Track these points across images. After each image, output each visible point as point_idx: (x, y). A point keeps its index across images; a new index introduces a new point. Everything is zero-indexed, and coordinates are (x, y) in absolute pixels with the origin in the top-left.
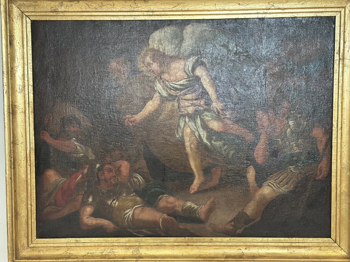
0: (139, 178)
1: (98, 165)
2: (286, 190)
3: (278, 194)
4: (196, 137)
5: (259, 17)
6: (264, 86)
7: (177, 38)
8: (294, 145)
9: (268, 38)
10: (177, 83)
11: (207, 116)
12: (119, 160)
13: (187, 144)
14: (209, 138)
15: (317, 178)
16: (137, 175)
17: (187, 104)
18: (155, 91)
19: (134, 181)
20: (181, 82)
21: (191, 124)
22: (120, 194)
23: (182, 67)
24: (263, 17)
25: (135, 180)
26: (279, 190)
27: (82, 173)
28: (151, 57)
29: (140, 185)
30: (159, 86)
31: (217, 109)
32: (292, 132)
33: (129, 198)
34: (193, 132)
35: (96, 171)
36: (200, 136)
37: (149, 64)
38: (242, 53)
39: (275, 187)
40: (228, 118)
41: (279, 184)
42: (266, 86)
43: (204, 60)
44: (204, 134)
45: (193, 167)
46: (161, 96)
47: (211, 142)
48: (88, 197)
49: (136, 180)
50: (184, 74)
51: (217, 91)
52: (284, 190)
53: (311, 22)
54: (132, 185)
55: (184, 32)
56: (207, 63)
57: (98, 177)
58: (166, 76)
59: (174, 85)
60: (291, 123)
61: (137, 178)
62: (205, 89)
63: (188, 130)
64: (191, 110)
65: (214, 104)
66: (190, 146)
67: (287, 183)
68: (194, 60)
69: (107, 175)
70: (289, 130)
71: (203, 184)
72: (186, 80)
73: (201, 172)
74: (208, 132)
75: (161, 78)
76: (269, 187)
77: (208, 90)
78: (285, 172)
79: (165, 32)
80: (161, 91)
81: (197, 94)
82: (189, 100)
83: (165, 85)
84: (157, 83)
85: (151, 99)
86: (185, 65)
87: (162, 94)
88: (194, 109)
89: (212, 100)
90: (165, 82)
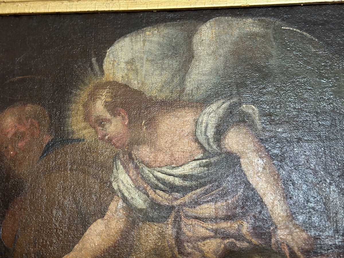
10: (173, 172)
17: (201, 230)
18: (114, 192)
20: (186, 170)
23: (188, 128)
28: (106, 102)
30: (124, 180)
37: (101, 122)
43: (248, 109)
46: (129, 207)
50: (195, 145)
51: (287, 196)
55: (196, 39)
56: (257, 119)
58: (143, 152)
59: (166, 177)
62: (253, 189)
65: (282, 235)
68: (221, 111)
72: (198, 162)
75: (131, 158)
77: (261, 192)
79: (144, 41)
80: (129, 192)
81: (230, 202)
82: (207, 218)
83: (143, 177)
84: (119, 171)
85: (102, 214)
86: (196, 122)
87: (131, 201)
88: (223, 246)
89: (275, 221)
90: (142, 168)
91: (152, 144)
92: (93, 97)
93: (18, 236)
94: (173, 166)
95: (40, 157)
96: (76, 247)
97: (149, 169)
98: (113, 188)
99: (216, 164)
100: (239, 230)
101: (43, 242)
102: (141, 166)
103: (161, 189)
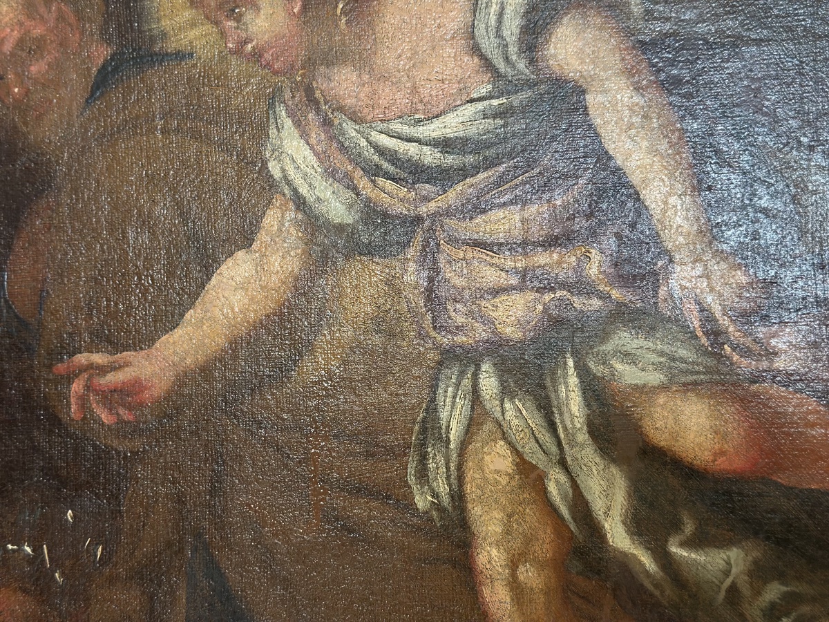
4: (552, 506)
10: (418, 132)
11: (634, 361)
13: (491, 557)
14: (649, 523)
17: (487, 273)
21: (520, 416)
23: (455, 19)
30: (293, 152)
31: (703, 310)
34: (528, 475)
36: (580, 503)
37: (232, 8)
44: (609, 493)
47: (662, 556)
50: (470, 63)
58: (342, 84)
63: (497, 461)
64: (515, 313)
72: (480, 106)
74: (638, 474)
80: (310, 185)
81: (558, 203)
82: (499, 245)
83: (342, 148)
84: (284, 133)
88: (539, 308)
89: (669, 246)
90: (340, 124)
91: (363, 62)
93: (48, 292)
94: (417, 116)
95: (87, 101)
96: (187, 316)
97: (357, 127)
98: (272, 176)
99: (524, 109)
100: (578, 269)
101: (108, 306)
102: (338, 119)
103: (388, 176)
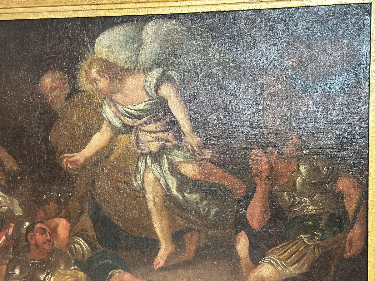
0: (83, 244)
1: (27, 224)
2: (297, 272)
3: (284, 278)
4: (162, 186)
5: (251, 8)
6: (262, 112)
7: (133, 42)
8: (308, 202)
9: (266, 39)
10: (134, 108)
11: (178, 156)
12: (56, 216)
13: (149, 196)
14: (181, 189)
15: (345, 255)
16: (80, 240)
17: (149, 137)
18: (104, 119)
19: (75, 248)
21: (155, 167)
22: (57, 266)
23: (141, 84)
24: (258, 7)
25: (77, 246)
26: (285, 271)
27: (7, 235)
28: (97, 70)
29: (83, 253)
30: (108, 112)
31: (191, 146)
32: (304, 183)
33: (68, 272)
34: (157, 179)
35: (24, 232)
36: (167, 185)
37: (95, 81)
38: (228, 62)
39: (280, 266)
40: (207, 160)
41: (285, 261)
42: (263, 112)
43: (172, 73)
44: (173, 183)
45: (158, 231)
46: (112, 126)
47: (183, 196)
48: (14, 269)
49: (79, 246)
50: (145, 93)
52: (292, 271)
53: (333, 13)
54: (72, 253)
55: (144, 33)
56: (177, 79)
57: (27, 240)
58: (118, 97)
59: (130, 111)
60: (303, 168)
61: (80, 245)
62: (174, 116)
63: (150, 177)
64: (154, 146)
65: (187, 139)
66: (154, 199)
67: (298, 261)
68: (158, 75)
69: (39, 238)
70: (299, 179)
71: (172, 256)
72: (146, 103)
73: (170, 240)
74: (179, 180)
75: (112, 101)
76: (269, 266)
77: (178, 118)
78: (295, 244)
79: (116, 34)
80: (112, 119)
81: (163, 123)
82: (151, 132)
84: (106, 108)
85: (99, 129)
86: (145, 80)
87: (113, 123)
88: (159, 145)
89: (185, 132)
92: (90, 67)
93: (58, 141)
94: (133, 104)
95: (65, 100)
97: (121, 107)
100: (167, 137)
102: (117, 105)
103: (128, 117)
